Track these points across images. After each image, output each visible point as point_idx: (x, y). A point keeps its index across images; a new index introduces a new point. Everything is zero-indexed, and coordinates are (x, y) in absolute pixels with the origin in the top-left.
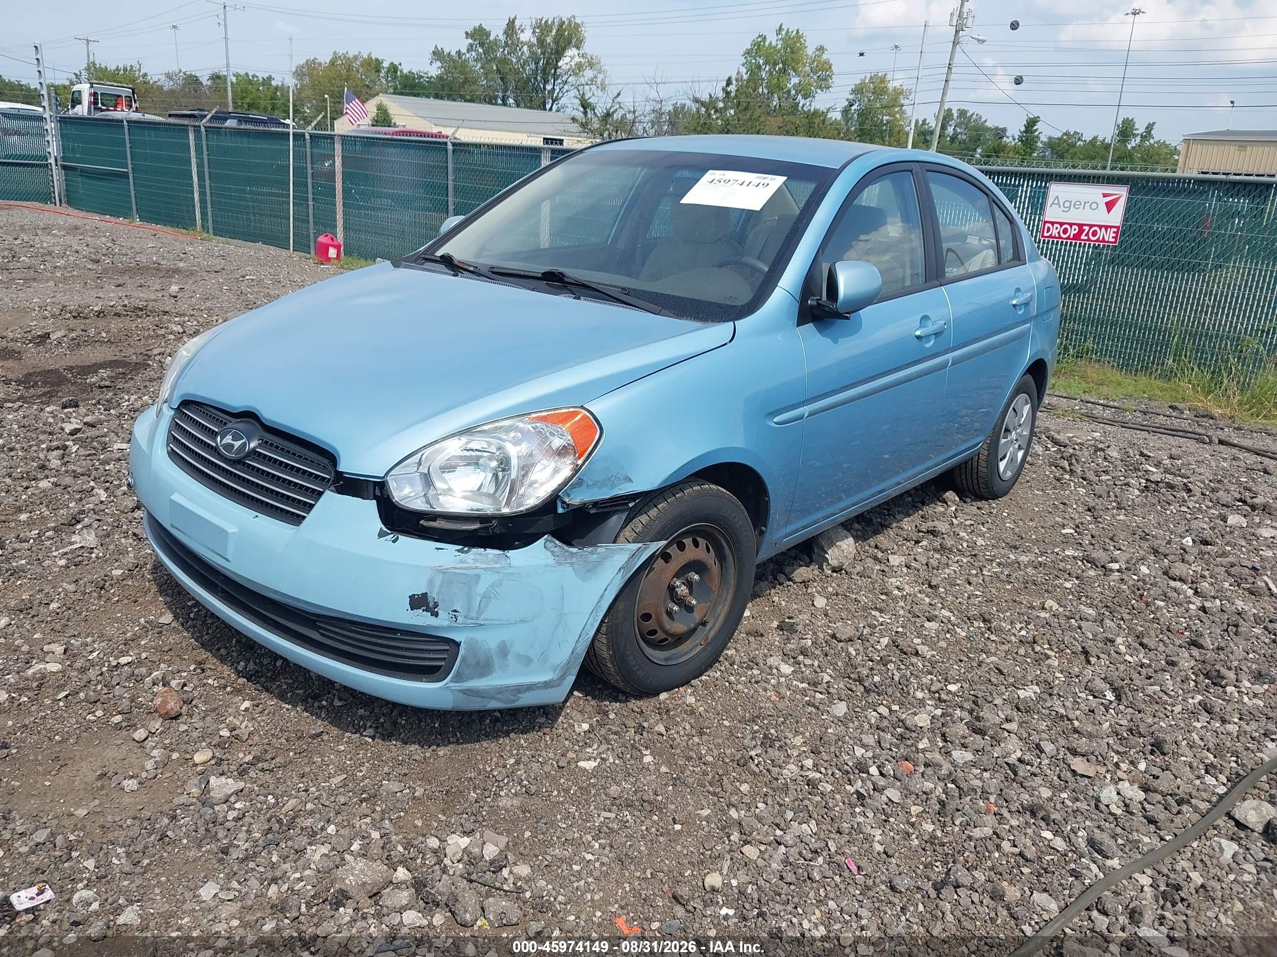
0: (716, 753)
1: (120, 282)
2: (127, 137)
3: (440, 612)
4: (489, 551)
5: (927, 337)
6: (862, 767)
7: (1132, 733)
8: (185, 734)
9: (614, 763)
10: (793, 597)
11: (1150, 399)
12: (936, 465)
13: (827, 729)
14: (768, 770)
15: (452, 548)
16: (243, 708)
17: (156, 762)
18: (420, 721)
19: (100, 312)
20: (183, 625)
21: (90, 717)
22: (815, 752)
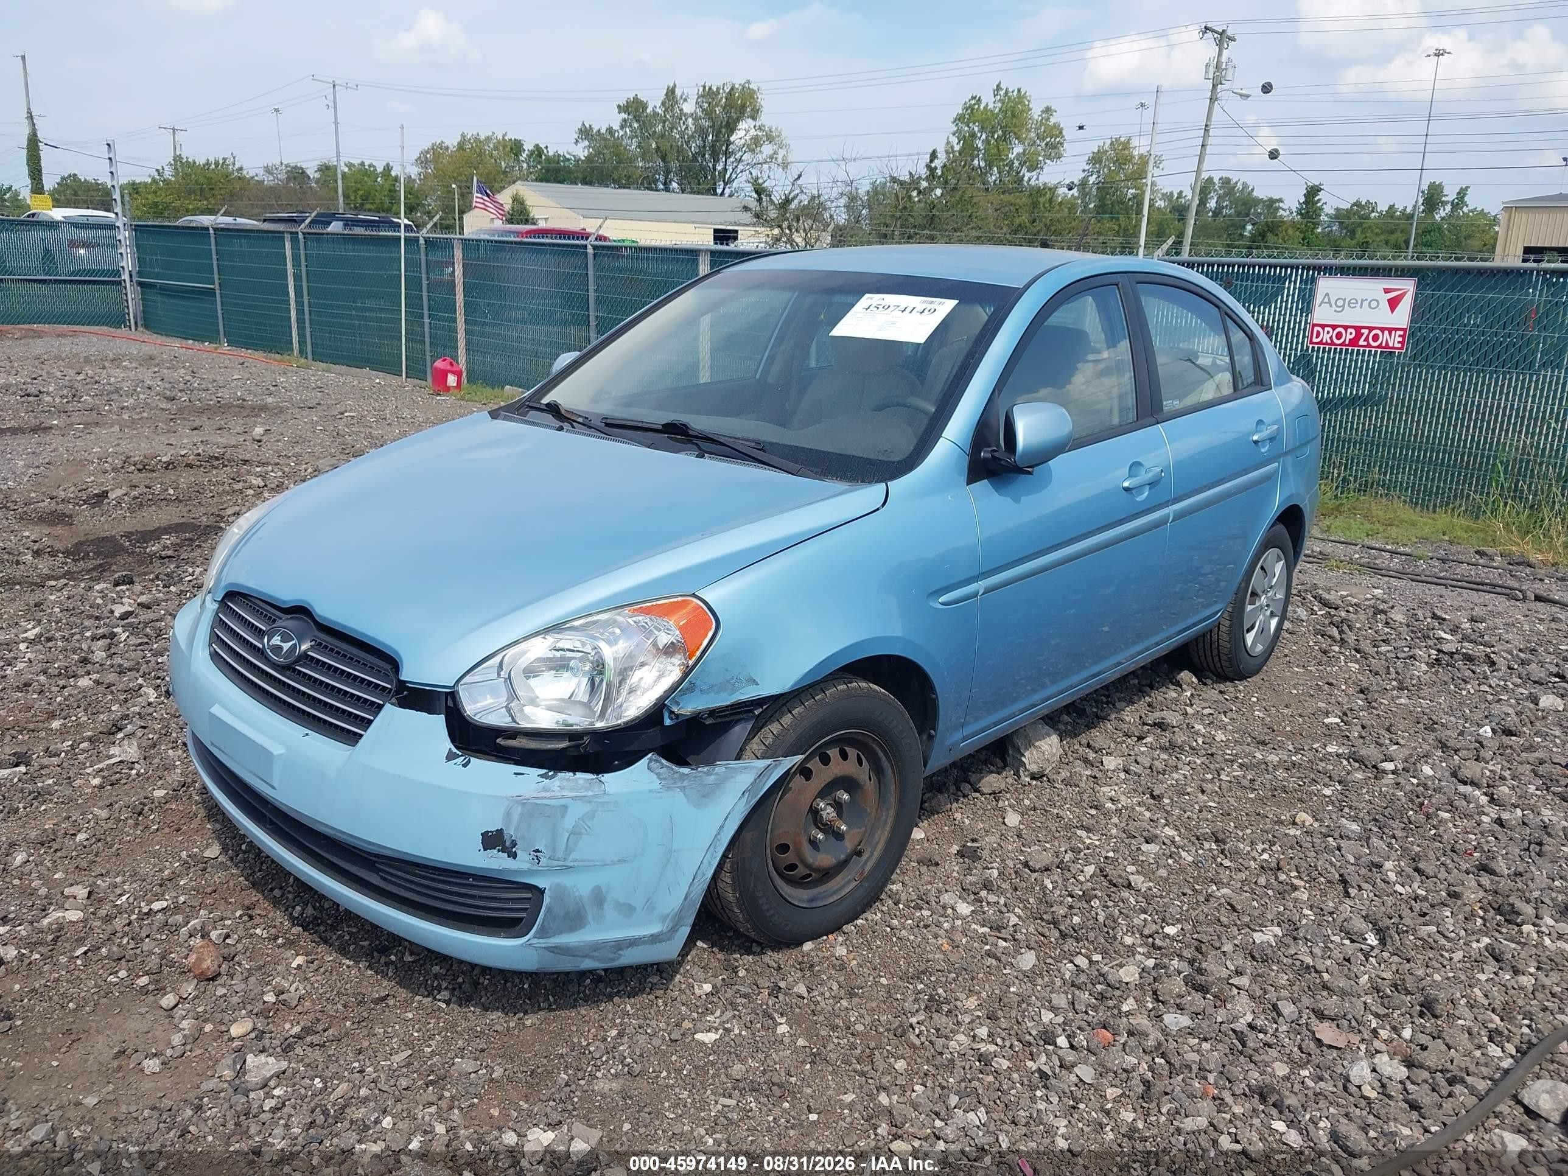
0: (868, 1019)
1: (197, 423)
2: (213, 247)
3: (519, 852)
4: (579, 775)
5: (1139, 488)
6: (1048, 1037)
7: (1397, 989)
8: (222, 1000)
9: (740, 1034)
10: (980, 812)
11: (1451, 542)
12: (1169, 638)
13: (1009, 987)
14: (931, 1042)
15: (534, 773)
16: (294, 965)
17: (184, 1036)
18: (506, 982)
19: (168, 464)
20: (231, 859)
21: (112, 979)
22: (992, 1017)
